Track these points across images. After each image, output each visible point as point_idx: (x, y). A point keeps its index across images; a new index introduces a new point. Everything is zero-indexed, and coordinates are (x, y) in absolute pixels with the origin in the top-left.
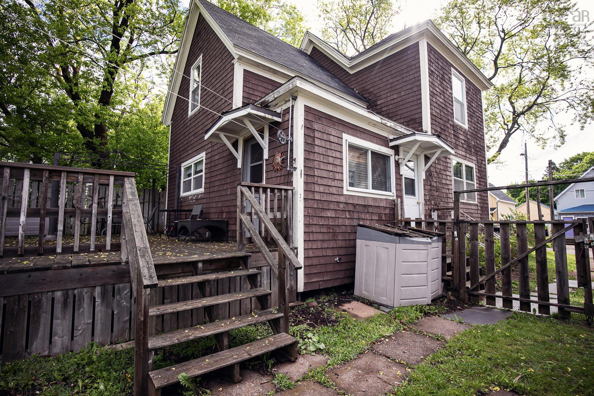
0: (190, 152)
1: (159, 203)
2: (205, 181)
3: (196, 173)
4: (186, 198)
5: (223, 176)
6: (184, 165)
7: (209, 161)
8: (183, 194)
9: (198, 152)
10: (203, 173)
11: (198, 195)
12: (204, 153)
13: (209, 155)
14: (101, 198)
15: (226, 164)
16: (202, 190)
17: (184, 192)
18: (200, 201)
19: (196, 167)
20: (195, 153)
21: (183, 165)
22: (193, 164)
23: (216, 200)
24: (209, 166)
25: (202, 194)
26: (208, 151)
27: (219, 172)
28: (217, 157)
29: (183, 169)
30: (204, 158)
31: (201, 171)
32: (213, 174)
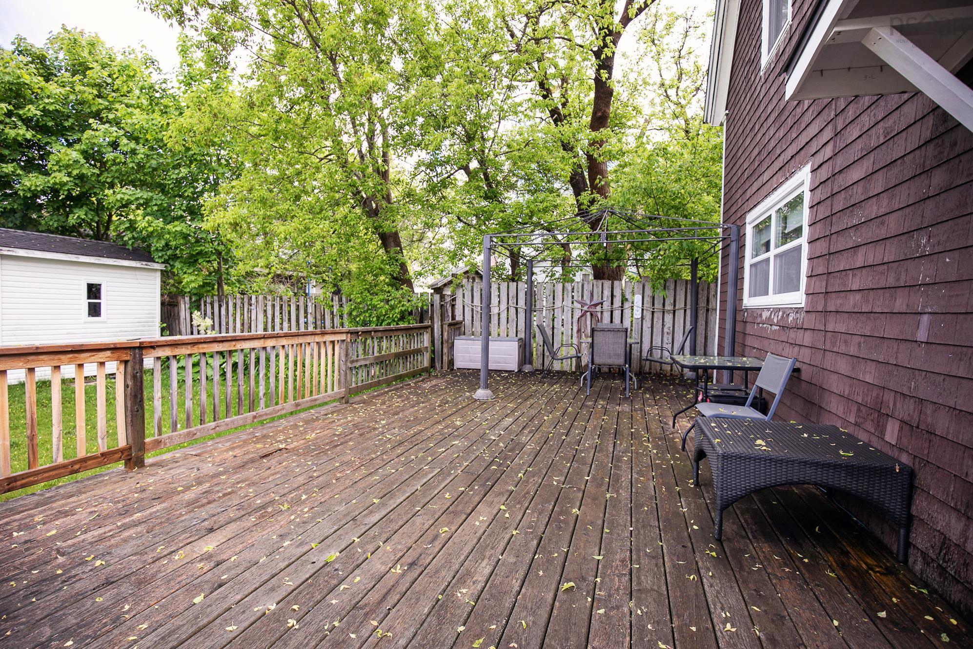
0: (766, 177)
1: (708, 310)
2: (812, 268)
3: (786, 237)
4: (756, 313)
5: (891, 252)
6: (752, 218)
7: (820, 195)
8: (749, 301)
9: (786, 170)
10: (803, 241)
11: (785, 311)
12: (808, 168)
13: (824, 173)
14: (596, 305)
15: (903, 196)
16: (797, 298)
17: (754, 294)
18: (792, 334)
19: (785, 219)
20: (779, 178)
21: (750, 217)
22: (773, 212)
23: (853, 350)
24: (824, 211)
25: (798, 310)
26: (819, 159)
27: (867, 234)
28: (856, 174)
29: (749, 231)
30: (806, 188)
31: (798, 231)
32: (841, 243)
